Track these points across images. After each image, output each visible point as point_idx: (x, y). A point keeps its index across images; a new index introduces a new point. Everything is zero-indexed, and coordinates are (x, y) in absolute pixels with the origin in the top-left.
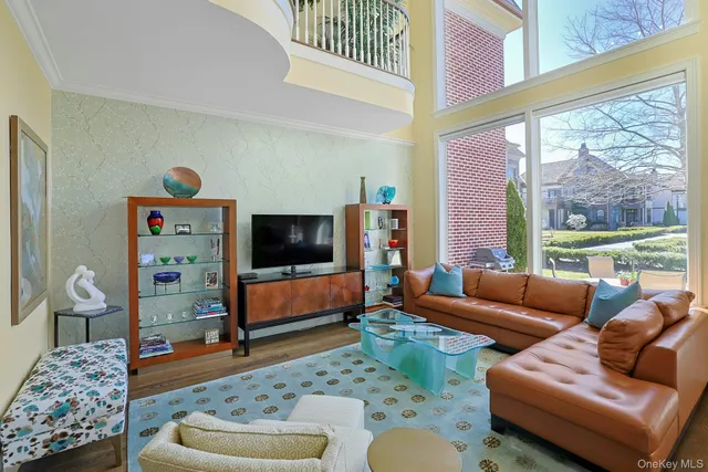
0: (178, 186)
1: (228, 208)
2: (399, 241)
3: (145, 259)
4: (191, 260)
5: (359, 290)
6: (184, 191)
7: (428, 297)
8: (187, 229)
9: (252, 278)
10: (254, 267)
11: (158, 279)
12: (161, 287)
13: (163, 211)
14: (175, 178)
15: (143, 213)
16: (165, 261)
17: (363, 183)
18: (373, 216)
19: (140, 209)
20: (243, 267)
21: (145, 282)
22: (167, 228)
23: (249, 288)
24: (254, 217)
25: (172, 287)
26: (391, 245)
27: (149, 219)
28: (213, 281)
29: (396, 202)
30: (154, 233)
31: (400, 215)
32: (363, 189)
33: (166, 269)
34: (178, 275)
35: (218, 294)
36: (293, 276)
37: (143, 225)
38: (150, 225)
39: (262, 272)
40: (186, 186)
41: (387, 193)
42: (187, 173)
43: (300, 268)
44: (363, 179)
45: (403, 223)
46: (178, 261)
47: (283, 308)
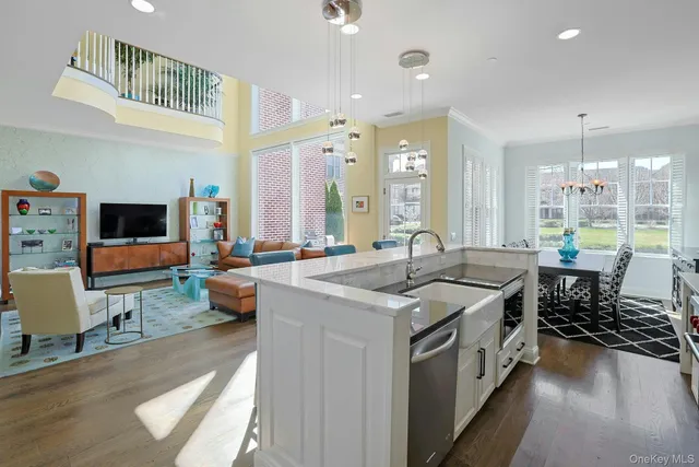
0: (41, 183)
1: (81, 197)
2: (222, 225)
3: (15, 230)
4: (51, 232)
5: (183, 254)
6: (46, 187)
7: (230, 258)
8: (48, 212)
9: (100, 245)
10: (102, 238)
11: (25, 244)
12: (28, 249)
13: (29, 200)
14: (39, 178)
15: (13, 202)
16: (30, 232)
17: (192, 183)
18: (201, 206)
19: (11, 198)
20: (92, 236)
21: (14, 246)
22: (32, 210)
23: (94, 250)
24: (102, 205)
25: (36, 249)
26: (216, 225)
27: (18, 205)
28: (69, 246)
29: (221, 195)
30: (22, 214)
31: (223, 205)
32: (192, 188)
33: (31, 238)
34: (41, 242)
35: (75, 255)
36: (135, 243)
37: (13, 207)
38: (19, 209)
39: (107, 242)
40: (48, 183)
41: (213, 190)
42: (50, 175)
43: (140, 240)
44: (192, 180)
45: (224, 211)
46: (41, 233)
47: (122, 264)
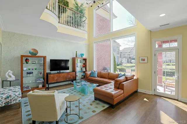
0: (33, 53)
1: (45, 58)
2: (85, 66)
3: (25, 69)
4: (36, 69)
5: (75, 76)
6: (34, 54)
7: (90, 77)
8: (35, 62)
9: (50, 73)
10: (50, 71)
11: (28, 73)
12: (28, 75)
13: (29, 58)
14: (32, 51)
16: (29, 69)
17: (76, 53)
18: (79, 60)
19: (23, 58)
20: (48, 71)
21: (24, 74)
22: (30, 62)
23: (49, 75)
24: (50, 60)
25: (31, 75)
26: (83, 66)
27: (26, 60)
28: (41, 74)
29: (84, 57)
30: (27, 63)
31: (85, 60)
32: (76, 54)
33: (29, 71)
34: (33, 72)
35: (42, 77)
36: (60, 73)
37: (24, 61)
38: (26, 62)
39: (52, 72)
40: (34, 53)
41: (82, 55)
42: (35, 50)
43: (61, 71)
44: (76, 52)
45: (86, 62)
46: (33, 69)
47: (57, 80)
